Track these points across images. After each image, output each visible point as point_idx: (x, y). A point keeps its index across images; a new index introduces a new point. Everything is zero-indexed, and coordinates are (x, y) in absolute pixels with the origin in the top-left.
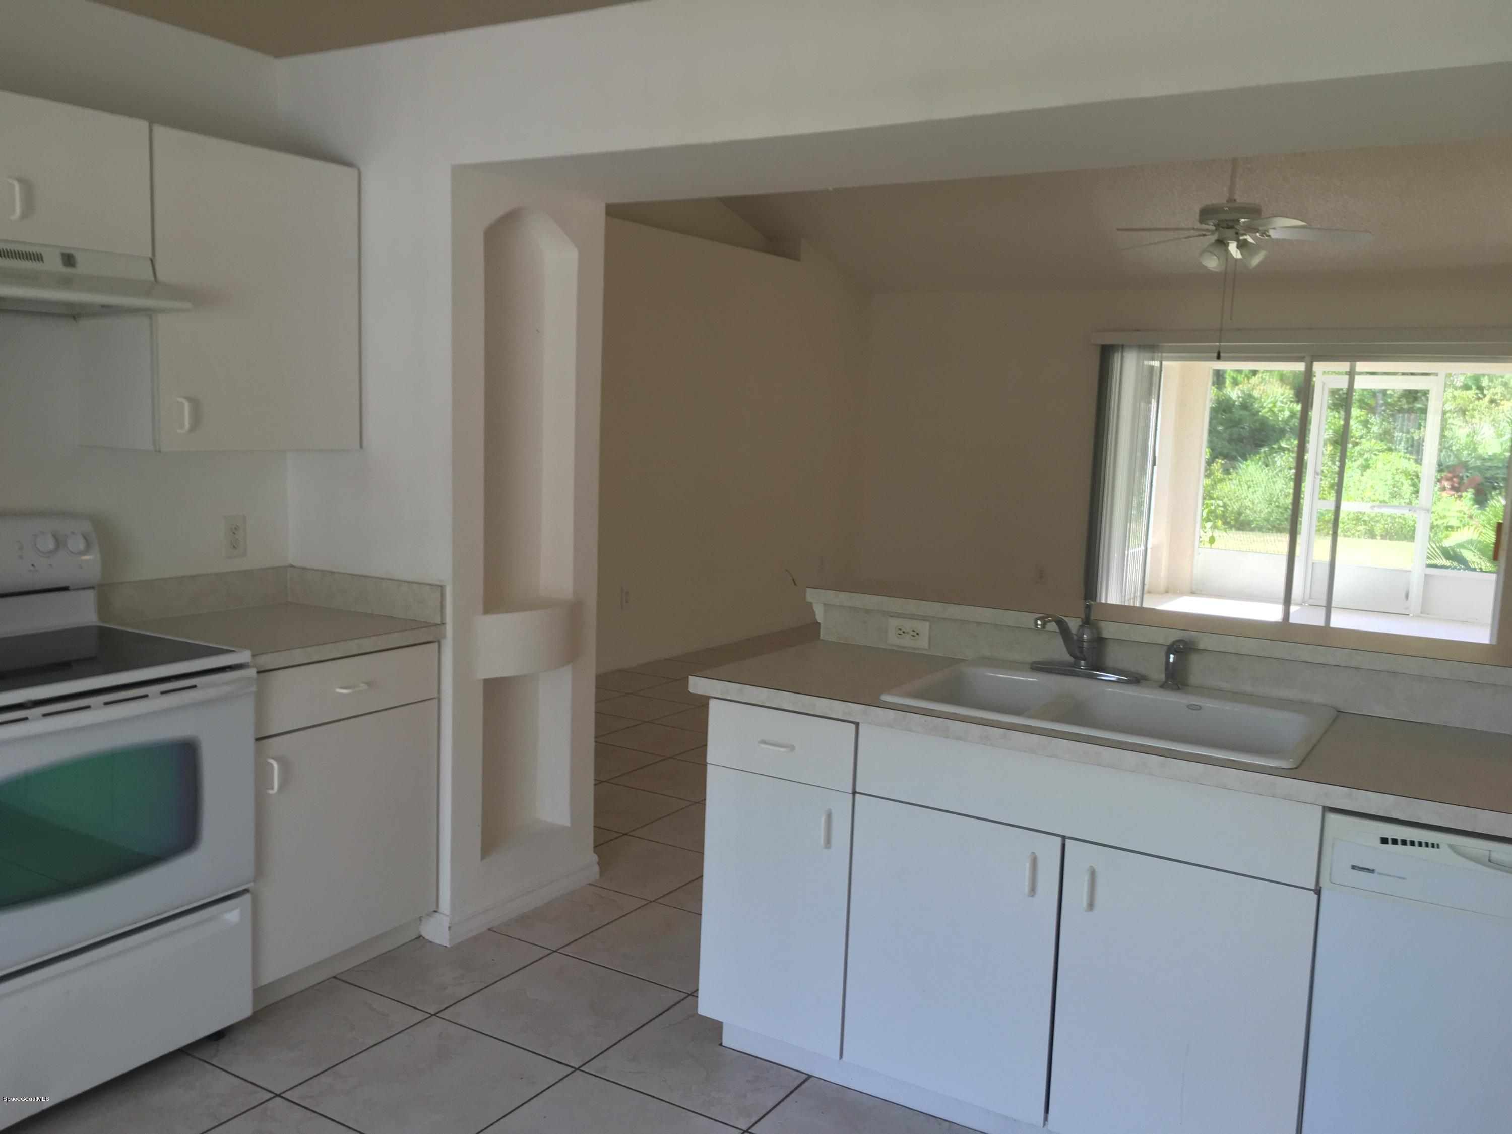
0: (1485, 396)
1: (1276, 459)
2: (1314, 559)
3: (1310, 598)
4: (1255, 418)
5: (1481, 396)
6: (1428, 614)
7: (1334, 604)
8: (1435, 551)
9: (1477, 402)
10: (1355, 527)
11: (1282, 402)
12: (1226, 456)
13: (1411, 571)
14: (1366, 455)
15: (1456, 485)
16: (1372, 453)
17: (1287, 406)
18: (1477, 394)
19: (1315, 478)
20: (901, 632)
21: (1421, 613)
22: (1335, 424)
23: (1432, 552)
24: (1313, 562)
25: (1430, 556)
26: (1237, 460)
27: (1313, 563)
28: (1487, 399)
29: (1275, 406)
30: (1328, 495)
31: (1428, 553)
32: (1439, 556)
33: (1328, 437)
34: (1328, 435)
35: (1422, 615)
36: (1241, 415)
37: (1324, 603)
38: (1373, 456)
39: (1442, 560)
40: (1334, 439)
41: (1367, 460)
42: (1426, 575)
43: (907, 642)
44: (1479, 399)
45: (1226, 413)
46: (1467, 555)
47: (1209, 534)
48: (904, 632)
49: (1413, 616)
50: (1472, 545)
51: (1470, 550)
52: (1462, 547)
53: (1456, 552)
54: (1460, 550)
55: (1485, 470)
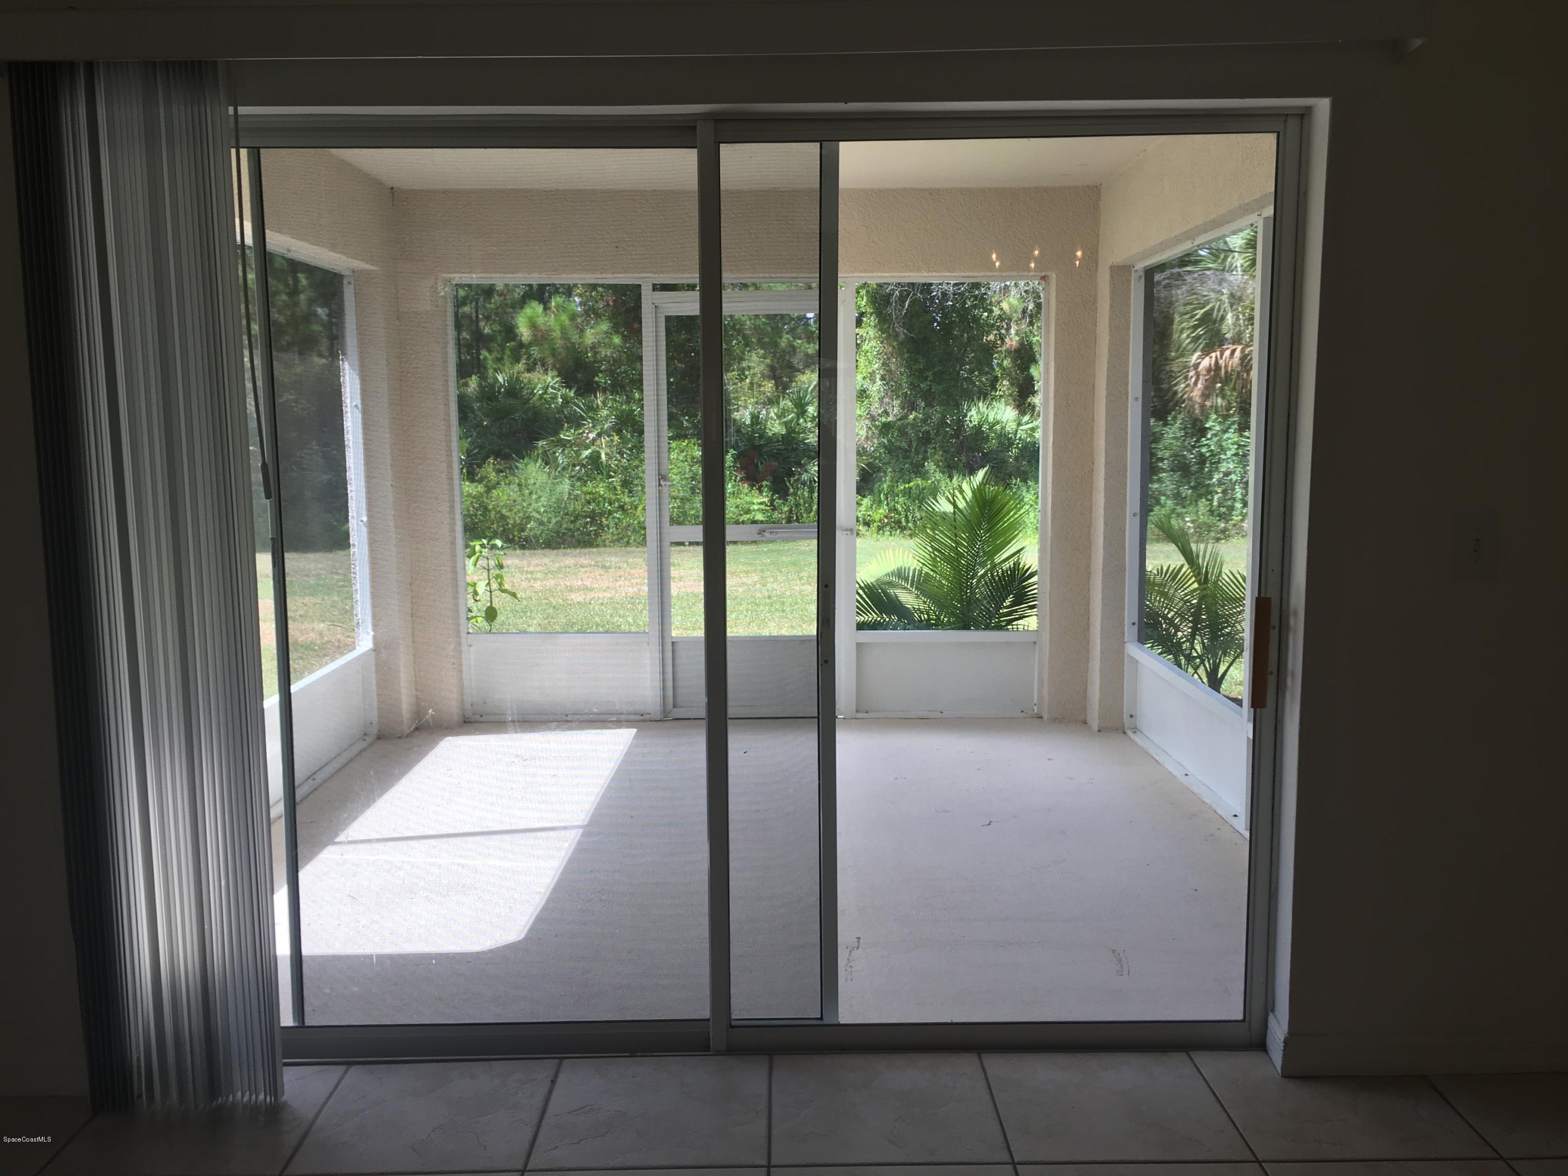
2: (673, 635)
3: (675, 707)
4: (527, 406)
6: (867, 714)
7: (732, 713)
11: (553, 388)
12: (497, 455)
15: (752, 474)
17: (559, 393)
19: (660, 485)
21: (858, 712)
22: (617, 409)
24: (674, 639)
26: (513, 459)
29: (545, 393)
30: (622, 494)
31: (858, 601)
33: (610, 424)
35: (860, 715)
36: (510, 404)
42: (859, 645)
45: (492, 401)
46: (908, 599)
49: (845, 719)
50: (906, 580)
51: (905, 588)
52: (890, 584)
53: (887, 595)
54: (891, 591)
55: (778, 454)
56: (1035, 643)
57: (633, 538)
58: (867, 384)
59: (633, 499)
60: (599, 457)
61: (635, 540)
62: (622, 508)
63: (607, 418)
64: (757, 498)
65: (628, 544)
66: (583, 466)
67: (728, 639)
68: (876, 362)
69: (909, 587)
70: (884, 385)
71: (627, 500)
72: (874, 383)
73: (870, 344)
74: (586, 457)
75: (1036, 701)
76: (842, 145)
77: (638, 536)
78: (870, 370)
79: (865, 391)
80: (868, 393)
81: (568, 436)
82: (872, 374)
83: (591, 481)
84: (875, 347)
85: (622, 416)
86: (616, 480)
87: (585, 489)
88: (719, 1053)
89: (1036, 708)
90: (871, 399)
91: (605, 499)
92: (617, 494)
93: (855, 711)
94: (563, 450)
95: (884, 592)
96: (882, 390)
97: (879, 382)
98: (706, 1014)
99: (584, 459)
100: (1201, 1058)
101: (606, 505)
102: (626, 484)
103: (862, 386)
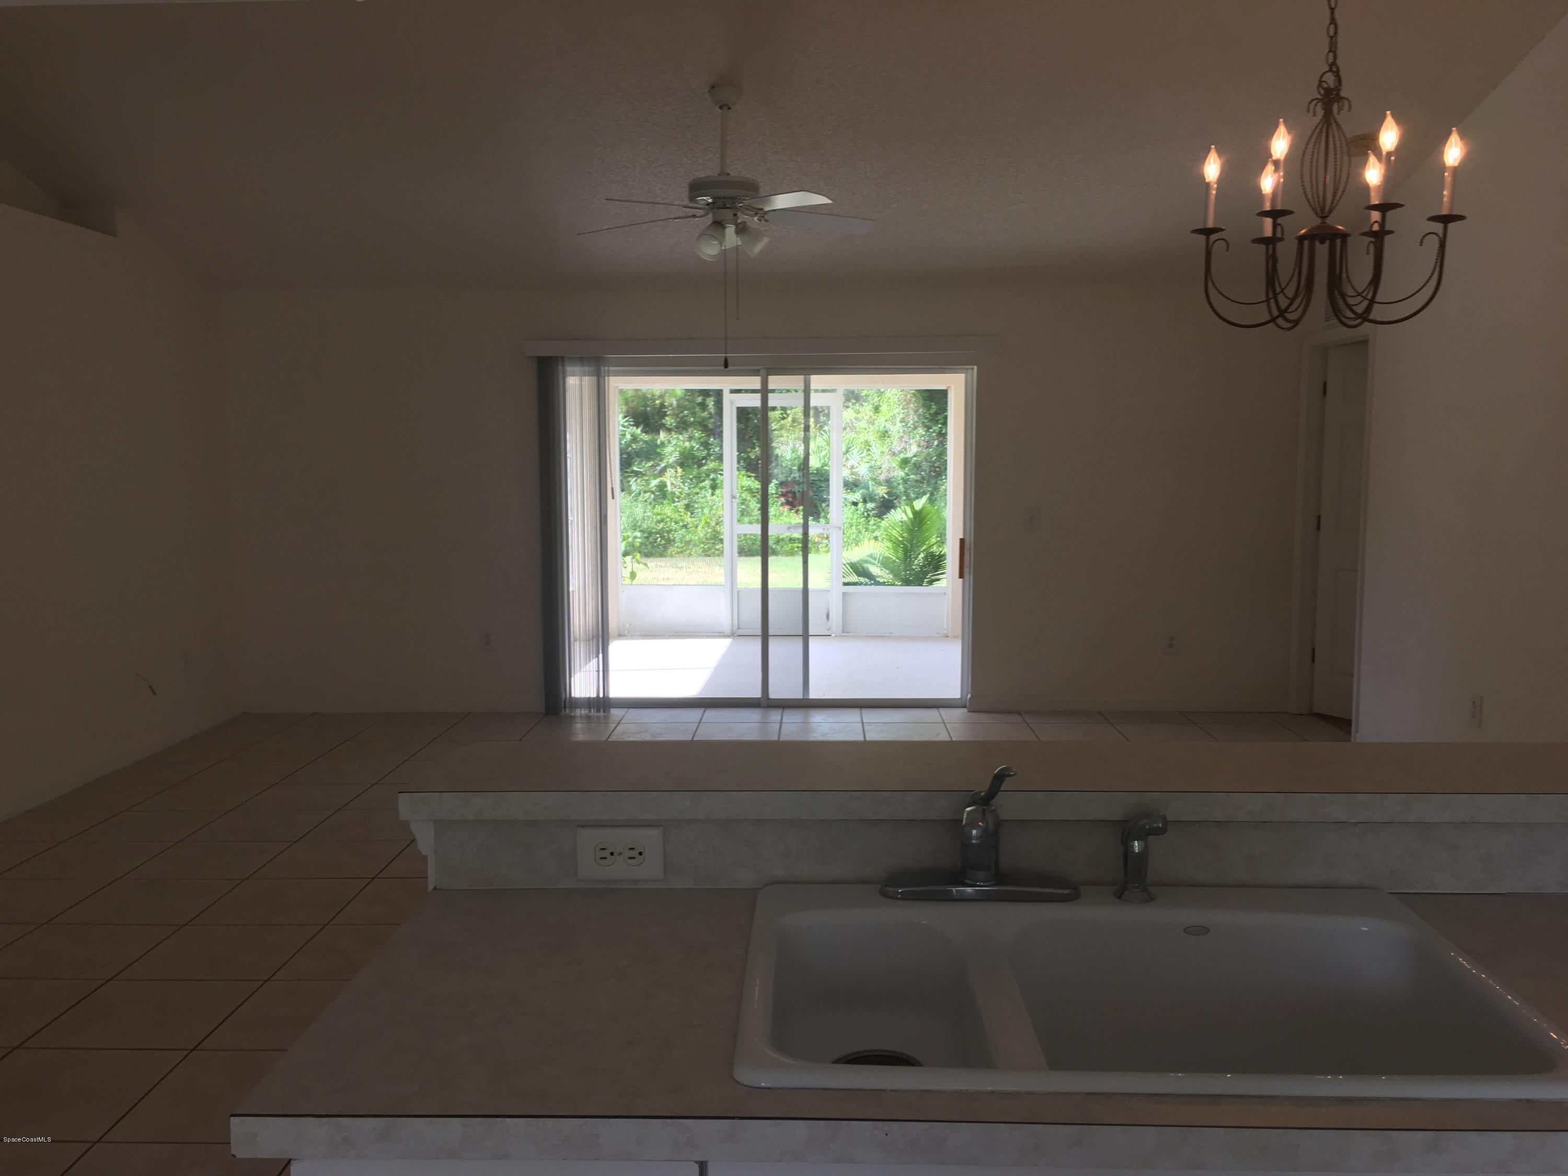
0: (788, 415)
1: (631, 483)
2: (738, 587)
3: (738, 628)
5: (785, 415)
6: (848, 633)
7: (771, 632)
8: (849, 570)
9: (782, 422)
10: (713, 546)
13: (829, 591)
14: (712, 476)
15: (790, 499)
16: (717, 473)
18: (782, 414)
19: (732, 502)
20: (606, 854)
21: (843, 632)
23: (846, 571)
24: (739, 590)
25: (844, 575)
27: (738, 592)
28: (790, 419)
30: (685, 516)
31: (844, 573)
32: (851, 573)
33: (675, 459)
34: (675, 457)
35: (844, 634)
37: (759, 632)
38: (719, 476)
39: (854, 576)
40: (680, 461)
41: (713, 480)
42: (844, 594)
43: (619, 870)
44: (784, 418)
46: (875, 570)
47: (629, 569)
48: (612, 854)
49: (836, 636)
50: (875, 559)
51: (874, 564)
52: (866, 562)
53: (863, 568)
54: (865, 565)
55: (813, 484)
56: (945, 593)
57: (694, 550)
58: (889, 425)
59: (694, 519)
60: (665, 486)
61: (696, 552)
62: (685, 526)
63: (671, 454)
64: (795, 519)
65: (690, 555)
66: (653, 493)
67: (769, 590)
68: (897, 408)
69: (876, 563)
70: (903, 426)
71: (689, 520)
72: (895, 425)
73: (892, 392)
74: (655, 486)
75: (945, 627)
76: (812, 376)
77: (697, 548)
78: (892, 414)
79: (886, 432)
80: (890, 433)
81: (640, 468)
82: (894, 417)
83: (659, 505)
84: (896, 395)
85: (684, 452)
86: (681, 505)
87: (655, 511)
88: (764, 707)
89: (945, 631)
90: (892, 439)
91: (672, 519)
92: (681, 516)
93: (841, 631)
94: (636, 480)
95: (861, 565)
96: (901, 431)
97: (899, 424)
98: (760, 696)
99: (653, 487)
100: (941, 710)
101: (673, 524)
102: (688, 507)
103: (885, 427)
